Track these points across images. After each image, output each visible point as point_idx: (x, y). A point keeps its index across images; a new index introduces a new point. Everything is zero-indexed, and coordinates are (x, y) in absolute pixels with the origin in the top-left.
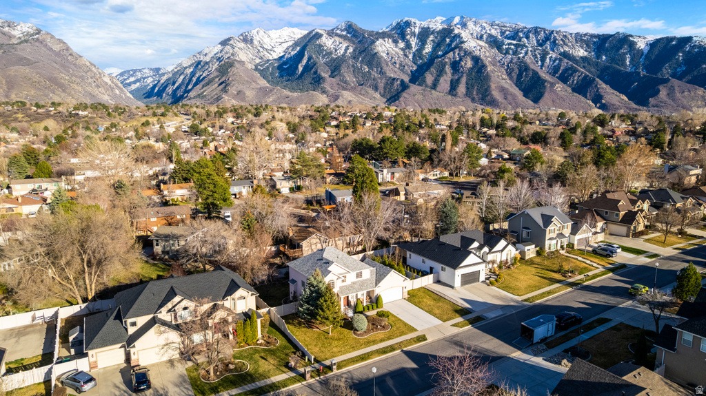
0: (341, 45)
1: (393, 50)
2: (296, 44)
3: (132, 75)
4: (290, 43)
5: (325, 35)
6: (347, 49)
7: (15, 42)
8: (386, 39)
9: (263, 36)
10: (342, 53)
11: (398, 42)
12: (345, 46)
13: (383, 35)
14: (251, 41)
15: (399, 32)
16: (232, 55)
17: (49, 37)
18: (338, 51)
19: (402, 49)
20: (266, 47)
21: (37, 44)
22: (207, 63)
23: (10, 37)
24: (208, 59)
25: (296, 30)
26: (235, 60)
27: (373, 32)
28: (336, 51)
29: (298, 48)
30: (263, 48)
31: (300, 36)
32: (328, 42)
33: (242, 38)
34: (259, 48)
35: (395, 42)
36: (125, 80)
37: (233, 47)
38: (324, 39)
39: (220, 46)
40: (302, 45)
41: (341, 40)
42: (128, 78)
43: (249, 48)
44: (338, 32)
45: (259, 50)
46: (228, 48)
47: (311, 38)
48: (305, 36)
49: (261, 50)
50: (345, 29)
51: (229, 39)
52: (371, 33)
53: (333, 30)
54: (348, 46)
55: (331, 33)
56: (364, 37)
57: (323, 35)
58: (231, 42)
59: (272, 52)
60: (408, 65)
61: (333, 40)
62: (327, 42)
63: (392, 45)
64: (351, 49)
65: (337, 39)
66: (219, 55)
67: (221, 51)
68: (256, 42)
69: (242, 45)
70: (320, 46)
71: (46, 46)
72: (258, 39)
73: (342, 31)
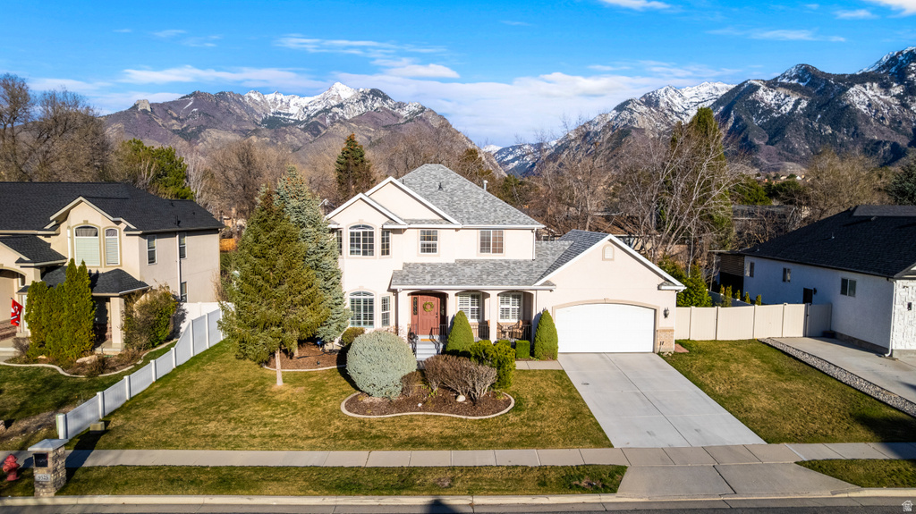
0: (787, 99)
1: (879, 99)
2: (719, 102)
3: (511, 153)
4: (711, 103)
5: (763, 87)
6: (797, 103)
7: (402, 121)
8: (868, 84)
9: (673, 96)
10: (788, 109)
11: (890, 86)
12: (794, 99)
13: (863, 79)
14: (657, 104)
15: (893, 70)
16: (630, 121)
17: (431, 113)
18: (783, 108)
19: (898, 96)
20: (676, 109)
21: (420, 122)
22: (596, 134)
23: (398, 117)
24: (599, 128)
25: (718, 85)
26: (633, 127)
27: (844, 75)
28: (779, 107)
29: (721, 108)
30: (672, 111)
31: (724, 92)
32: (768, 97)
33: (644, 100)
34: (666, 112)
35: (886, 87)
36: (503, 158)
37: (631, 112)
38: (761, 92)
39: (615, 111)
40: (727, 103)
41: (787, 92)
42: (506, 157)
43: (652, 112)
44: (785, 81)
45: (666, 114)
46: (625, 114)
47: (740, 94)
48: (732, 92)
49: (670, 113)
50: (796, 77)
51: (627, 103)
52: (840, 78)
53: (776, 79)
54: (800, 99)
55: (772, 84)
56: (828, 84)
57: (759, 87)
58: (630, 106)
59: (684, 116)
60: (907, 120)
61: (775, 93)
62: (765, 97)
63: (879, 92)
64: (804, 104)
65: (782, 91)
66: (614, 123)
67: (617, 117)
68: (662, 105)
69: (644, 109)
70: (755, 102)
71: (427, 124)
72: (666, 100)
73: (791, 78)
